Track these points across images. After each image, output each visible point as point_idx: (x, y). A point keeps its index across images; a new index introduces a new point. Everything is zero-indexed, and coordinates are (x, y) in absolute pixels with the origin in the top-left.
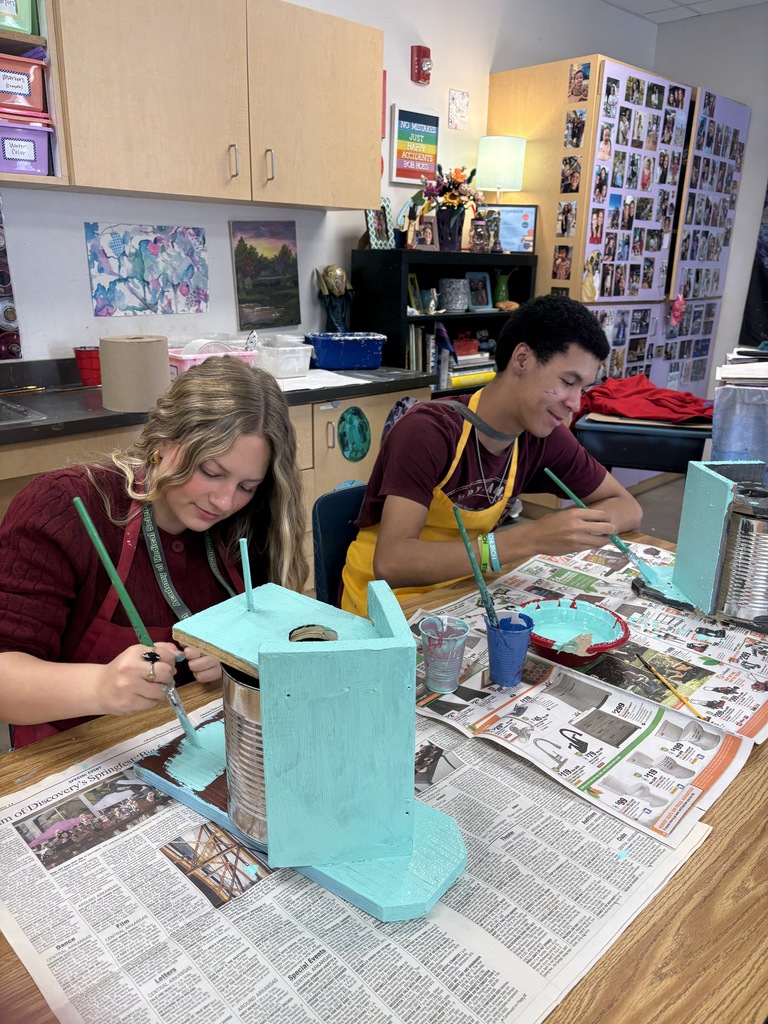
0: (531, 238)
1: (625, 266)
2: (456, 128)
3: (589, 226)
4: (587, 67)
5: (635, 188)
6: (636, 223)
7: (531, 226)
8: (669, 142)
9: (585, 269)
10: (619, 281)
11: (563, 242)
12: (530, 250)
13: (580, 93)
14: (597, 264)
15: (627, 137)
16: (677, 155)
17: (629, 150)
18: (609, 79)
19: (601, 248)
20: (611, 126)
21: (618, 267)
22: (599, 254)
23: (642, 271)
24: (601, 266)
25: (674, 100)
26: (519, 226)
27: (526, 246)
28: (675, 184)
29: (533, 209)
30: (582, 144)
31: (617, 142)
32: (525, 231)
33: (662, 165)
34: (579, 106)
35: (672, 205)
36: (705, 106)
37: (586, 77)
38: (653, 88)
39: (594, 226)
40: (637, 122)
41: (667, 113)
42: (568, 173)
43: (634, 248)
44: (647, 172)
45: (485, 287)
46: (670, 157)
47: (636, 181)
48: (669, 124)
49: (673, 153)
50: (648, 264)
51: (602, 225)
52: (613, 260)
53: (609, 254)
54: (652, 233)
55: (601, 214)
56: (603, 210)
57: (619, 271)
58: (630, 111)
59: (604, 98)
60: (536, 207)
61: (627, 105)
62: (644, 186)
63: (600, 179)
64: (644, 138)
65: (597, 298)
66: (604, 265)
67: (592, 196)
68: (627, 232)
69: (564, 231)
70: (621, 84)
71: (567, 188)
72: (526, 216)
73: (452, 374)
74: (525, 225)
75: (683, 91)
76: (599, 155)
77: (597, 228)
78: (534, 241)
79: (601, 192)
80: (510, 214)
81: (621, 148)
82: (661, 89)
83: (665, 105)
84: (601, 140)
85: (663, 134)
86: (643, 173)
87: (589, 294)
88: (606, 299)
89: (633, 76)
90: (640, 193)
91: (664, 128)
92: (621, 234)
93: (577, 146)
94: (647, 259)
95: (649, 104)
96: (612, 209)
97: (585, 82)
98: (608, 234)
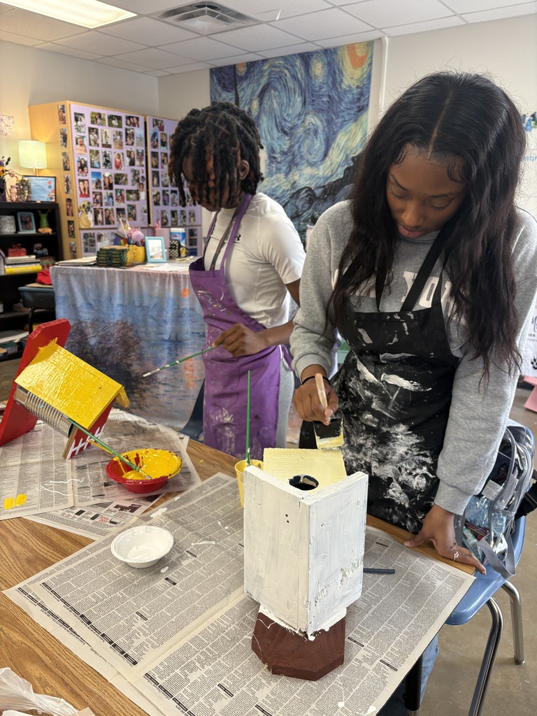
0: (54, 194)
1: (112, 209)
2: (6, 135)
3: (78, 189)
4: (63, 106)
5: (111, 168)
6: (115, 187)
7: (53, 188)
8: (132, 144)
9: (79, 211)
10: (109, 217)
11: (68, 196)
12: (54, 200)
13: (63, 119)
14: (89, 208)
15: (98, 142)
16: (140, 151)
17: (101, 150)
18: (75, 114)
19: (91, 199)
20: (83, 137)
21: (106, 210)
22: (89, 203)
23: (126, 212)
24: (92, 209)
25: (131, 123)
26: (47, 188)
27: (51, 198)
28: (143, 166)
29: (53, 179)
30: (68, 145)
31: (90, 145)
32: (50, 190)
33: (129, 156)
34: (63, 126)
35: (143, 177)
36: (154, 126)
37: (64, 112)
38: (111, 118)
39: (82, 189)
40: (104, 135)
41: (126, 130)
42: (65, 160)
43: (117, 199)
44: (118, 160)
45: (31, 220)
46: (136, 152)
47: (111, 165)
48: (130, 136)
49: (137, 150)
50: (130, 207)
51: (88, 188)
52: (101, 205)
53: (97, 202)
54: (129, 192)
55: (86, 182)
56: (87, 180)
57: (108, 211)
58: (97, 130)
59: (74, 123)
60: (55, 177)
61: (93, 126)
62: (118, 167)
63: (81, 164)
64: (110, 142)
65: (92, 225)
66: (95, 209)
67: (77, 173)
68: (109, 191)
69: (68, 190)
70: (85, 115)
71: (66, 169)
72: (50, 182)
73: (6, 267)
74: (50, 187)
75: (138, 118)
76: (77, 152)
77: (85, 189)
78: (55, 196)
79: (83, 170)
80: (42, 181)
81: (95, 148)
82: (119, 118)
83: (124, 125)
84: (77, 144)
85: (126, 141)
86: (116, 161)
87: (85, 223)
88: (99, 226)
89: (94, 111)
90: (114, 171)
91: (126, 138)
92: (105, 193)
93: (66, 146)
94: (129, 205)
95: (111, 125)
96: (95, 179)
97: (64, 114)
98: (94, 193)
